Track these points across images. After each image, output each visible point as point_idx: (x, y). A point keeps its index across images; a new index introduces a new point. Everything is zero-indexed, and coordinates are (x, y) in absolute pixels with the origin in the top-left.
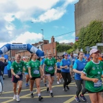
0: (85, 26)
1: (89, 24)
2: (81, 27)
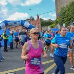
0: (65, 6)
1: (68, 4)
2: (61, 6)
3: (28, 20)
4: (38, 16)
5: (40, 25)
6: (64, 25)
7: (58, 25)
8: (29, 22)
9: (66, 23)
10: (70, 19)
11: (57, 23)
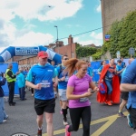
1: (126, 16)
3: (51, 45)
4: (71, 39)
5: (74, 54)
6: (118, 54)
7: (108, 55)
8: (54, 50)
9: (122, 50)
10: (129, 43)
11: (106, 50)
